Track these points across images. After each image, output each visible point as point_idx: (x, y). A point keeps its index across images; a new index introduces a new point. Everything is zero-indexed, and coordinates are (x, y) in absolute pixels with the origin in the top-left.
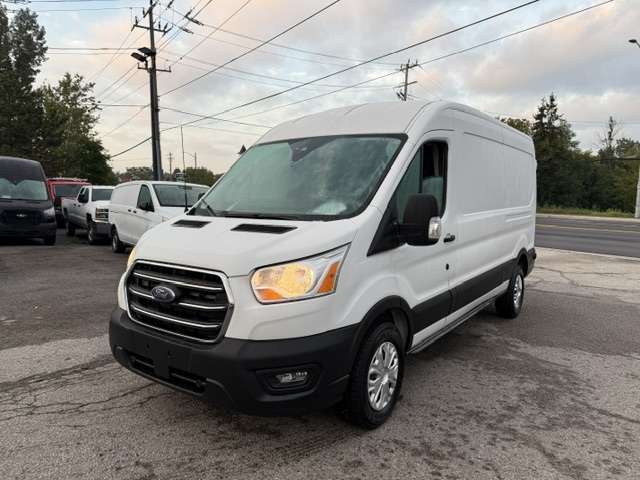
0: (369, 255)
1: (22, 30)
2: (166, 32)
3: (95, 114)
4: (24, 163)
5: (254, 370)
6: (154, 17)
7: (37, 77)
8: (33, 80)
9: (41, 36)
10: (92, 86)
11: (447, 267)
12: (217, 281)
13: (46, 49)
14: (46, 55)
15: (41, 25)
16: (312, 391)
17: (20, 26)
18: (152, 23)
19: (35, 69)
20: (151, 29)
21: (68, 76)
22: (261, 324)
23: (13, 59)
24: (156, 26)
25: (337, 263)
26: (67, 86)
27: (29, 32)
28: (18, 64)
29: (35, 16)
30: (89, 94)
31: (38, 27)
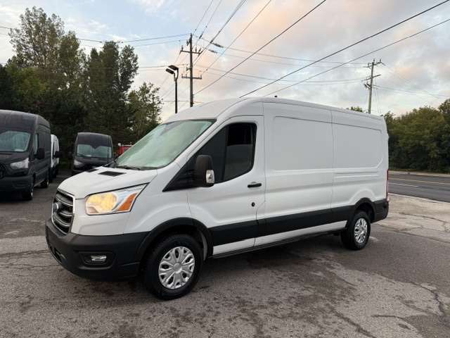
0: (164, 191)
1: (126, 57)
2: (199, 54)
3: (160, 106)
4: (102, 137)
5: (77, 251)
6: (193, 45)
7: (132, 85)
8: (129, 87)
9: (135, 60)
10: (158, 89)
11: (253, 205)
12: (71, 199)
13: (138, 67)
14: (138, 71)
15: (136, 54)
16: (109, 267)
17: (124, 55)
18: (191, 49)
19: (131, 80)
20: (191, 52)
21: (145, 84)
22: (86, 226)
23: (120, 75)
24: (194, 50)
25: (134, 195)
26: (144, 90)
27: (129, 58)
28: (122, 77)
29: (133, 49)
30: (156, 95)
31: (134, 55)
